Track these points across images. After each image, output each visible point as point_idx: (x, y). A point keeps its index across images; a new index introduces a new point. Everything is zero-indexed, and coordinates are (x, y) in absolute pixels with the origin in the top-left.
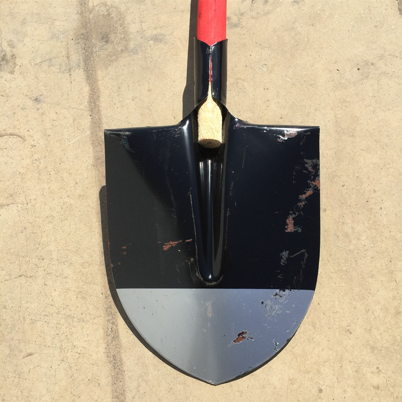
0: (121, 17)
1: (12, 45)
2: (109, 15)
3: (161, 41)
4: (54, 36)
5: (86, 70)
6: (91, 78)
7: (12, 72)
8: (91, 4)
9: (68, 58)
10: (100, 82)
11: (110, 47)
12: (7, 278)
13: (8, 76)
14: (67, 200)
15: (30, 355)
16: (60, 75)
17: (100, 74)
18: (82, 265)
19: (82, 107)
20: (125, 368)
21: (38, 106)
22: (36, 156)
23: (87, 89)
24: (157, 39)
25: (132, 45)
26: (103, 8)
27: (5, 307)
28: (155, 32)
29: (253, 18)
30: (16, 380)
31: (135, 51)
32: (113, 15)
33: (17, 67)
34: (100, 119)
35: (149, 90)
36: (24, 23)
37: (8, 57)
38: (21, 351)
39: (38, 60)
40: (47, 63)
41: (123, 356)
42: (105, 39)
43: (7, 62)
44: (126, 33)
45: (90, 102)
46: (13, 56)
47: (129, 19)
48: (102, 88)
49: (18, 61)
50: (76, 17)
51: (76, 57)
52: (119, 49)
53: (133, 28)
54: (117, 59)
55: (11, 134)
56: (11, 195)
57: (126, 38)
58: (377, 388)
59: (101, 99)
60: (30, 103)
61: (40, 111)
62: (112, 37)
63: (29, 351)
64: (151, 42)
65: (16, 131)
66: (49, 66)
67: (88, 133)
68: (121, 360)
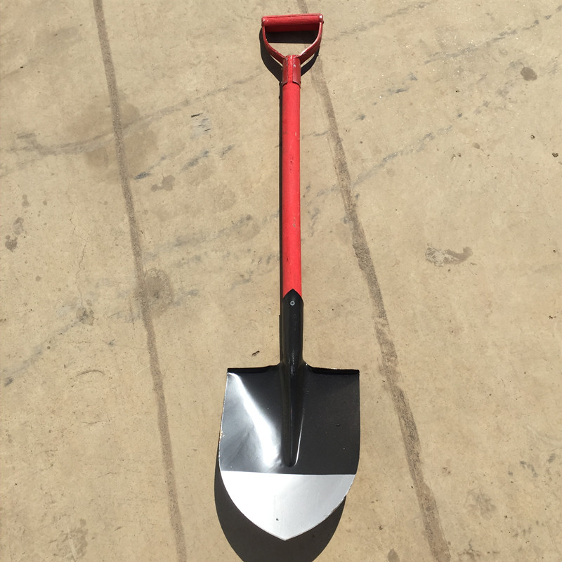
0: (167, 278)
1: (89, 304)
2: (158, 277)
3: (196, 295)
4: (120, 295)
5: (144, 320)
6: (148, 325)
7: (91, 324)
8: (144, 270)
9: (131, 311)
10: (155, 328)
11: (160, 301)
12: (99, 475)
13: (89, 327)
14: (137, 416)
15: (119, 528)
16: (126, 324)
17: (154, 321)
18: (151, 462)
19: (143, 347)
20: (185, 532)
21: (112, 348)
22: (113, 386)
23: (146, 333)
24: (193, 293)
25: (175, 299)
26: (153, 272)
27: (100, 496)
28: (191, 288)
29: (260, 275)
30: (111, 546)
31: (178, 303)
32: (161, 277)
33: (95, 320)
34: (156, 355)
35: (190, 332)
36: (97, 286)
37: (88, 313)
38: (113, 526)
39: (110, 314)
40: (116, 315)
41: (183, 524)
42: (157, 295)
43: (87, 316)
44: (171, 290)
45: (148, 343)
46: (92, 312)
47: (172, 279)
48: (156, 332)
49: (95, 316)
50: (135, 280)
51: (136, 310)
52: (167, 302)
53: (176, 287)
54: (165, 310)
55: (94, 371)
56: (98, 416)
57: (171, 294)
58: (349, 531)
59: (157, 341)
60: (106, 347)
61: (114, 352)
62: (161, 293)
63: (118, 526)
64: (189, 296)
65: (98, 368)
66: (118, 318)
67: (149, 365)
68: (181, 527)
